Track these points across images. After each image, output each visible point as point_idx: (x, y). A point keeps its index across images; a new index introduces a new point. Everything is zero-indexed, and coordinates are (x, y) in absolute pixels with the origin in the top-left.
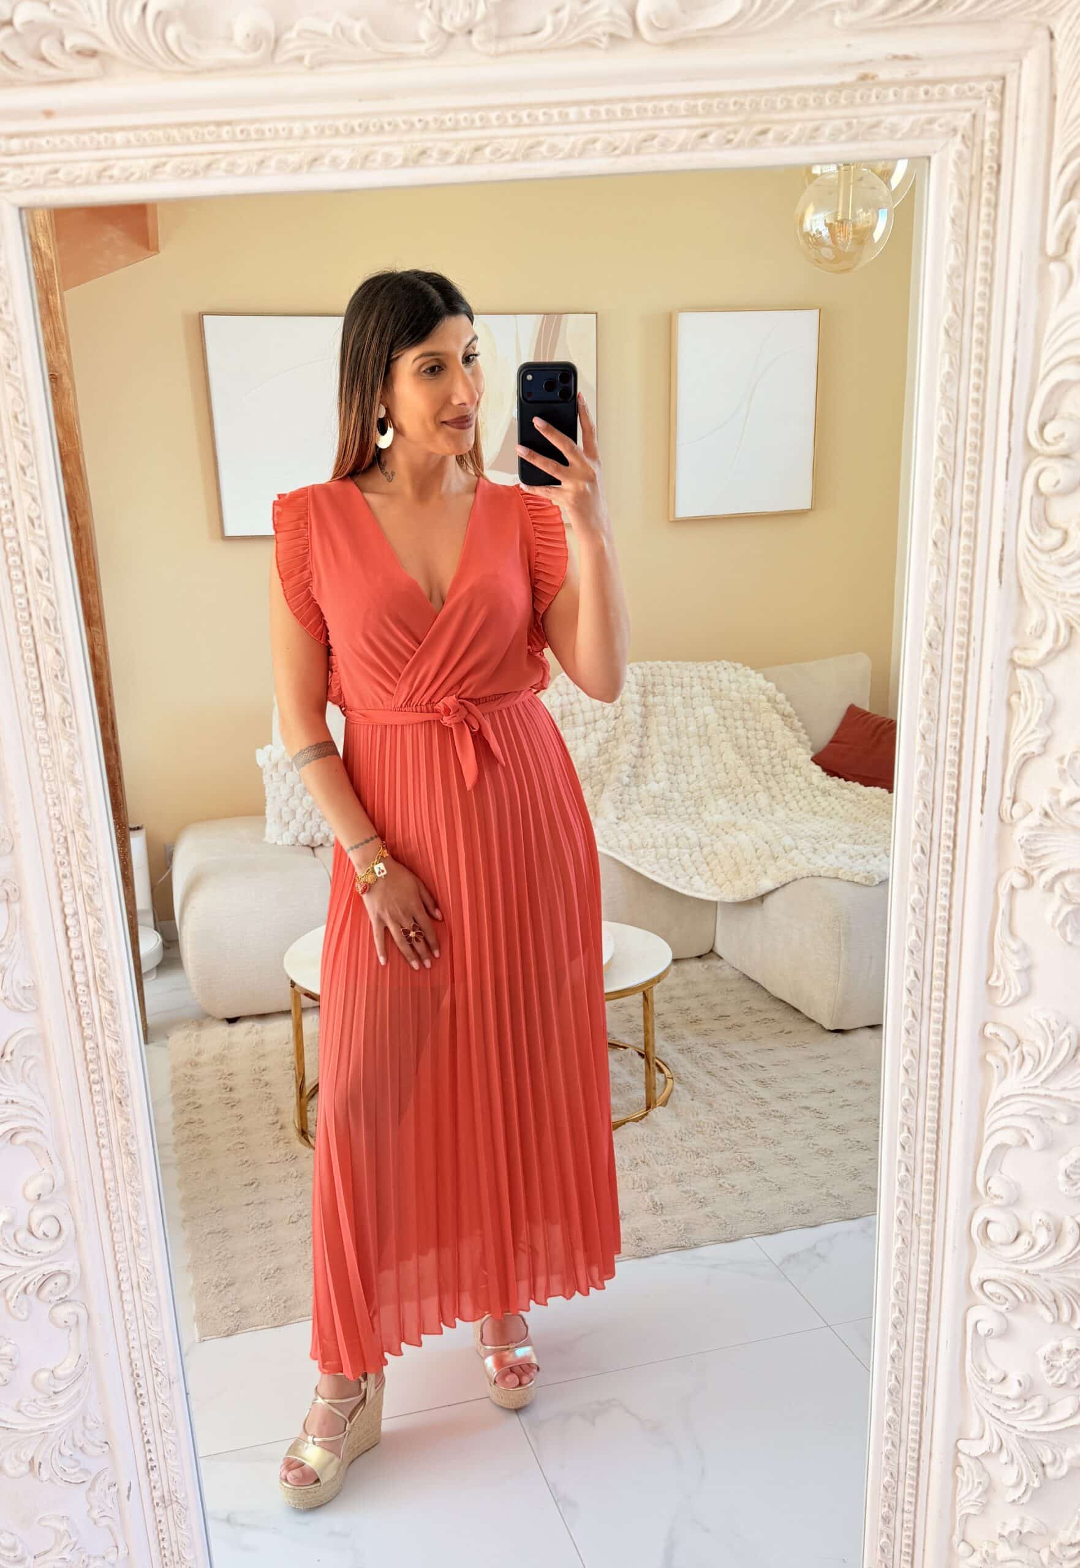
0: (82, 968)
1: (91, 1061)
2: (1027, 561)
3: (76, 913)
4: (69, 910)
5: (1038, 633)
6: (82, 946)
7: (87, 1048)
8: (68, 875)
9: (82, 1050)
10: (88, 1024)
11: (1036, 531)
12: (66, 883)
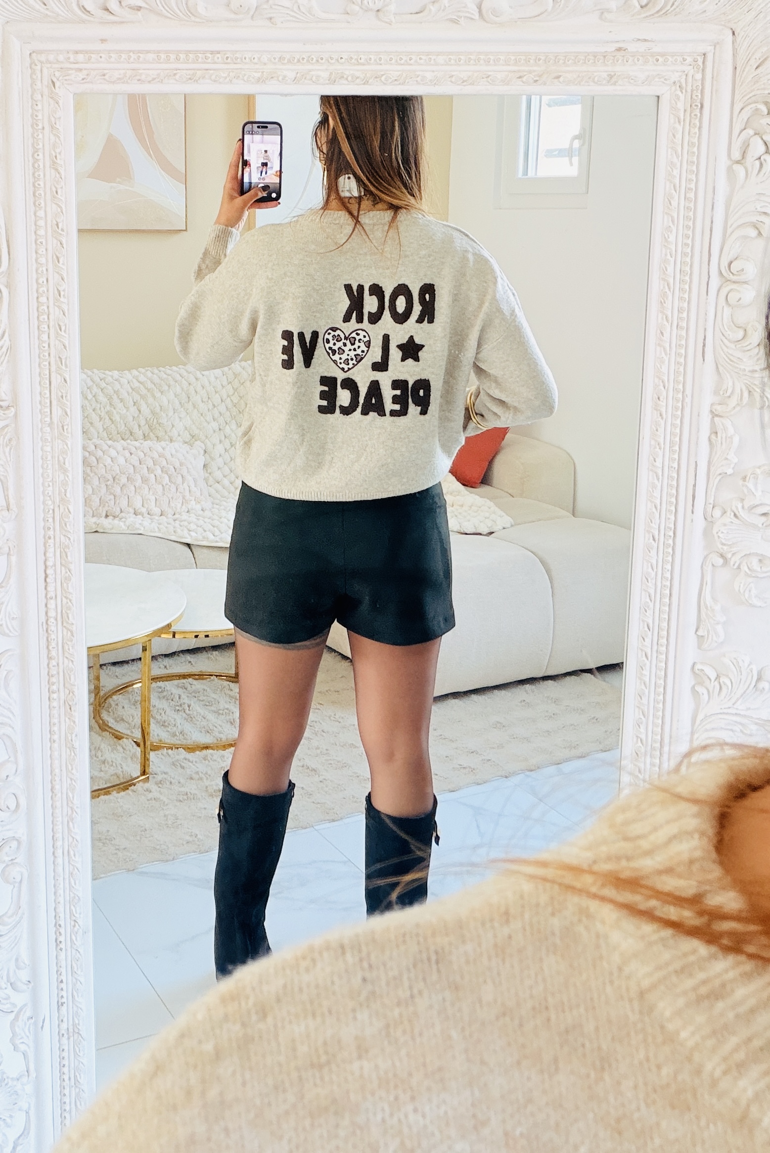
0: (53, 606)
1: (52, 676)
2: (721, 348)
3: (55, 565)
4: (50, 563)
5: (728, 394)
6: (56, 589)
7: (51, 666)
8: (52, 537)
9: (46, 667)
10: (54, 648)
11: (727, 329)
12: (51, 541)
